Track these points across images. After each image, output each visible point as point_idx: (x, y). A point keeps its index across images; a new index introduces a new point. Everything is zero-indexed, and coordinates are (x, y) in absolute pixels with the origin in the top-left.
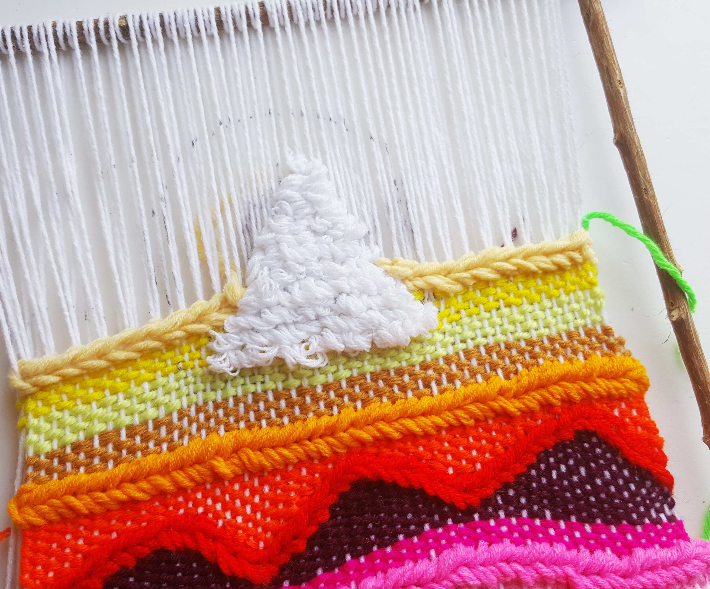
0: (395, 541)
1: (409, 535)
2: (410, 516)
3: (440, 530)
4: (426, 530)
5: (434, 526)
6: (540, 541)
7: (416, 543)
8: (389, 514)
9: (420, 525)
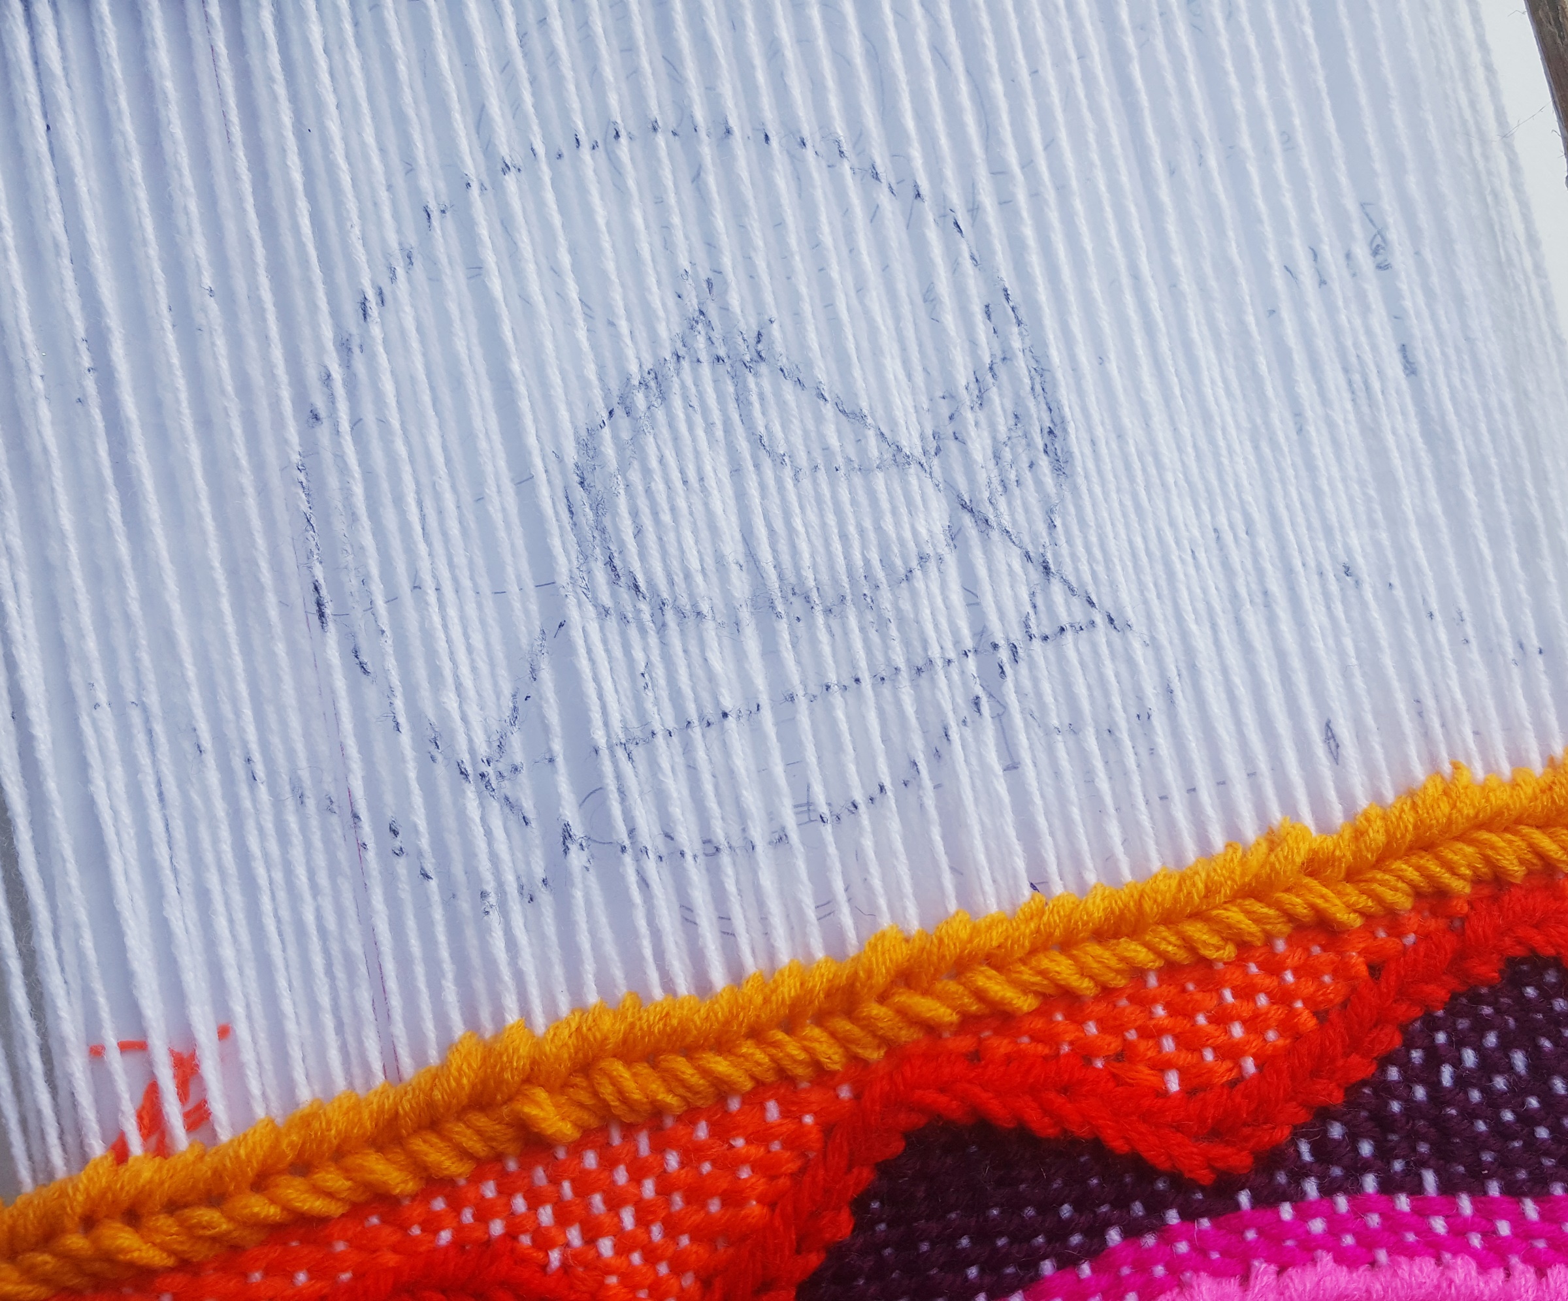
0: (1032, 1280)
1: (1068, 1262)
2: (1066, 1211)
3: (1150, 1240)
4: (1111, 1244)
5: (1132, 1231)
6: (1411, 1252)
7: (1089, 1279)
8: (1013, 1206)
9: (1096, 1232)
